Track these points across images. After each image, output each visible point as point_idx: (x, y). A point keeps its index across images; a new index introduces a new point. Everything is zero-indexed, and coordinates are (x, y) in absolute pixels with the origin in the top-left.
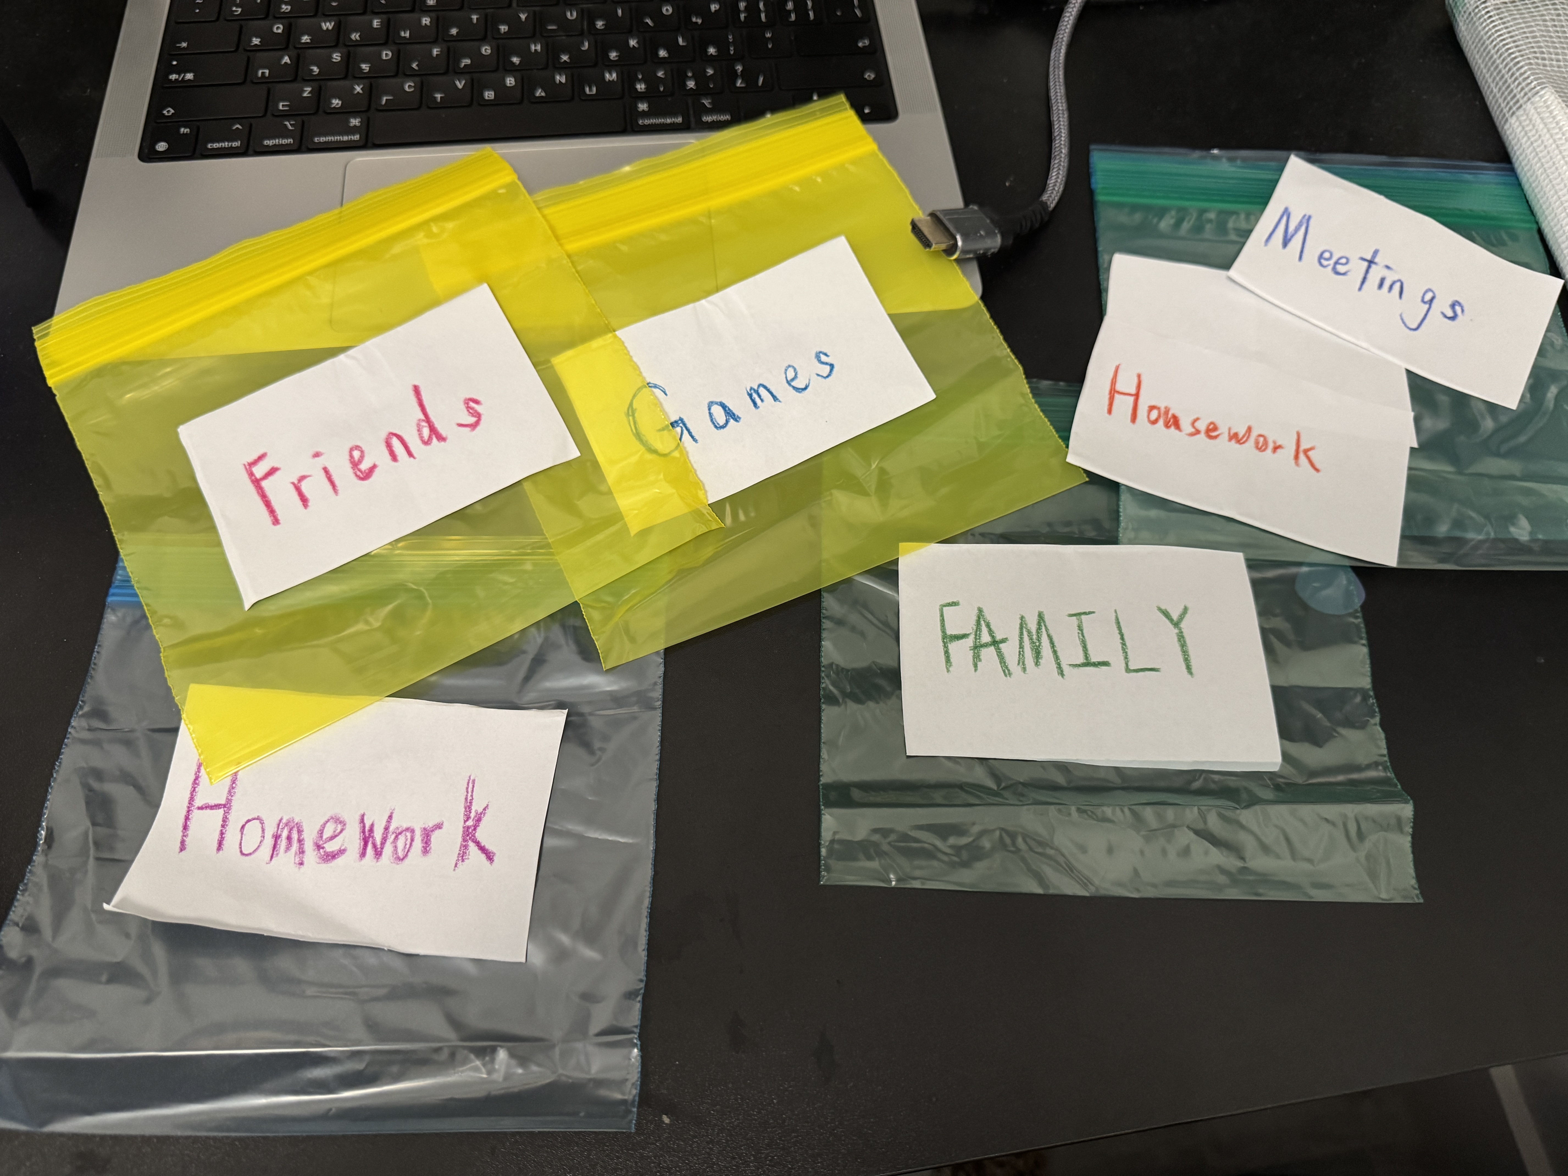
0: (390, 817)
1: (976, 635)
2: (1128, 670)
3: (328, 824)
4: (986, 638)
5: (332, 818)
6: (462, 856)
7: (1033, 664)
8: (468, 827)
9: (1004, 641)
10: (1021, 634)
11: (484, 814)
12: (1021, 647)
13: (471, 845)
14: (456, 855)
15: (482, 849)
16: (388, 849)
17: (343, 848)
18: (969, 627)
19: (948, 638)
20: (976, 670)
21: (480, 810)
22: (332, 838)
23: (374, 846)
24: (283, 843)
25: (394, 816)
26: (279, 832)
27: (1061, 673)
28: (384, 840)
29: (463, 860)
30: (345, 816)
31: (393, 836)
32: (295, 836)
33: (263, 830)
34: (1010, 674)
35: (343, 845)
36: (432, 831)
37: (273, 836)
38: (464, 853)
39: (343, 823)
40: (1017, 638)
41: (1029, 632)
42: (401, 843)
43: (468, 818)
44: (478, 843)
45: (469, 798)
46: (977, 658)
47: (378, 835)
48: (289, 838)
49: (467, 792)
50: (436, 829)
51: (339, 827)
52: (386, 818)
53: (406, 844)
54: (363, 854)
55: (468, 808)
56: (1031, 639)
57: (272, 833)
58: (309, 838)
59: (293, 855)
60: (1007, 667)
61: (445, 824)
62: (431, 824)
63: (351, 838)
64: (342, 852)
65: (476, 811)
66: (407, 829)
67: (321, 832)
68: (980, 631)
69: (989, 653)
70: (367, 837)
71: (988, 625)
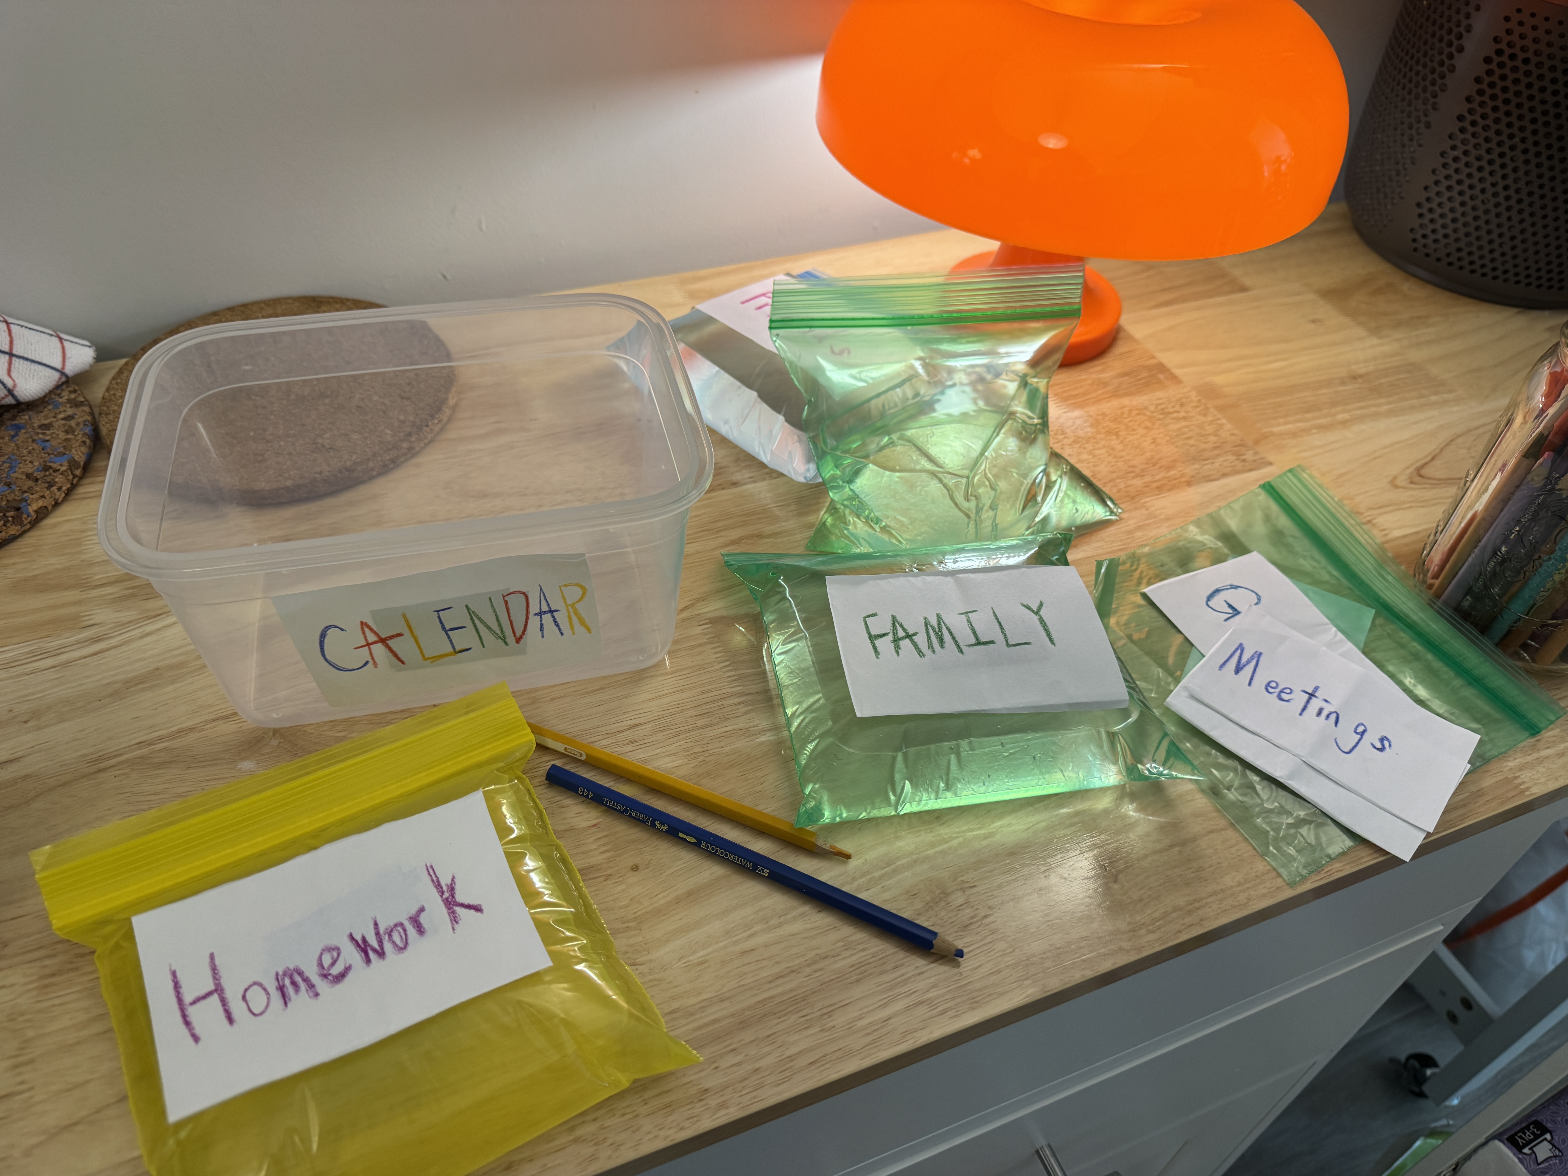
0: (376, 924)
1: (894, 633)
2: (1008, 645)
3: (324, 957)
4: (901, 634)
5: (324, 950)
6: (455, 919)
7: (939, 648)
8: (447, 899)
9: (915, 634)
10: (927, 629)
11: (455, 883)
12: (929, 637)
13: (458, 909)
14: (449, 922)
15: (469, 907)
16: (388, 947)
17: (347, 965)
18: (888, 628)
19: (873, 638)
20: (898, 655)
21: (449, 882)
22: (333, 963)
23: (374, 950)
24: (290, 990)
25: (378, 922)
26: (281, 983)
27: (961, 651)
28: (380, 943)
29: (457, 923)
30: (334, 943)
31: (387, 937)
32: (298, 979)
33: (265, 989)
34: (924, 656)
35: (345, 964)
36: (418, 916)
37: (277, 989)
38: (455, 918)
39: (338, 949)
40: (924, 631)
41: (933, 627)
42: (396, 937)
43: (442, 893)
44: (462, 905)
45: (435, 879)
46: (897, 648)
47: (374, 942)
48: (294, 983)
49: (431, 876)
50: (420, 913)
51: (335, 954)
52: (372, 926)
53: (401, 936)
54: (368, 961)
55: (438, 885)
56: (935, 631)
57: (274, 988)
58: (312, 973)
59: (306, 993)
60: (921, 651)
61: (425, 906)
62: (413, 911)
63: (351, 955)
64: (348, 969)
65: (447, 885)
66: (396, 925)
67: (320, 964)
68: (897, 630)
69: (906, 644)
70: (363, 947)
71: (901, 626)
